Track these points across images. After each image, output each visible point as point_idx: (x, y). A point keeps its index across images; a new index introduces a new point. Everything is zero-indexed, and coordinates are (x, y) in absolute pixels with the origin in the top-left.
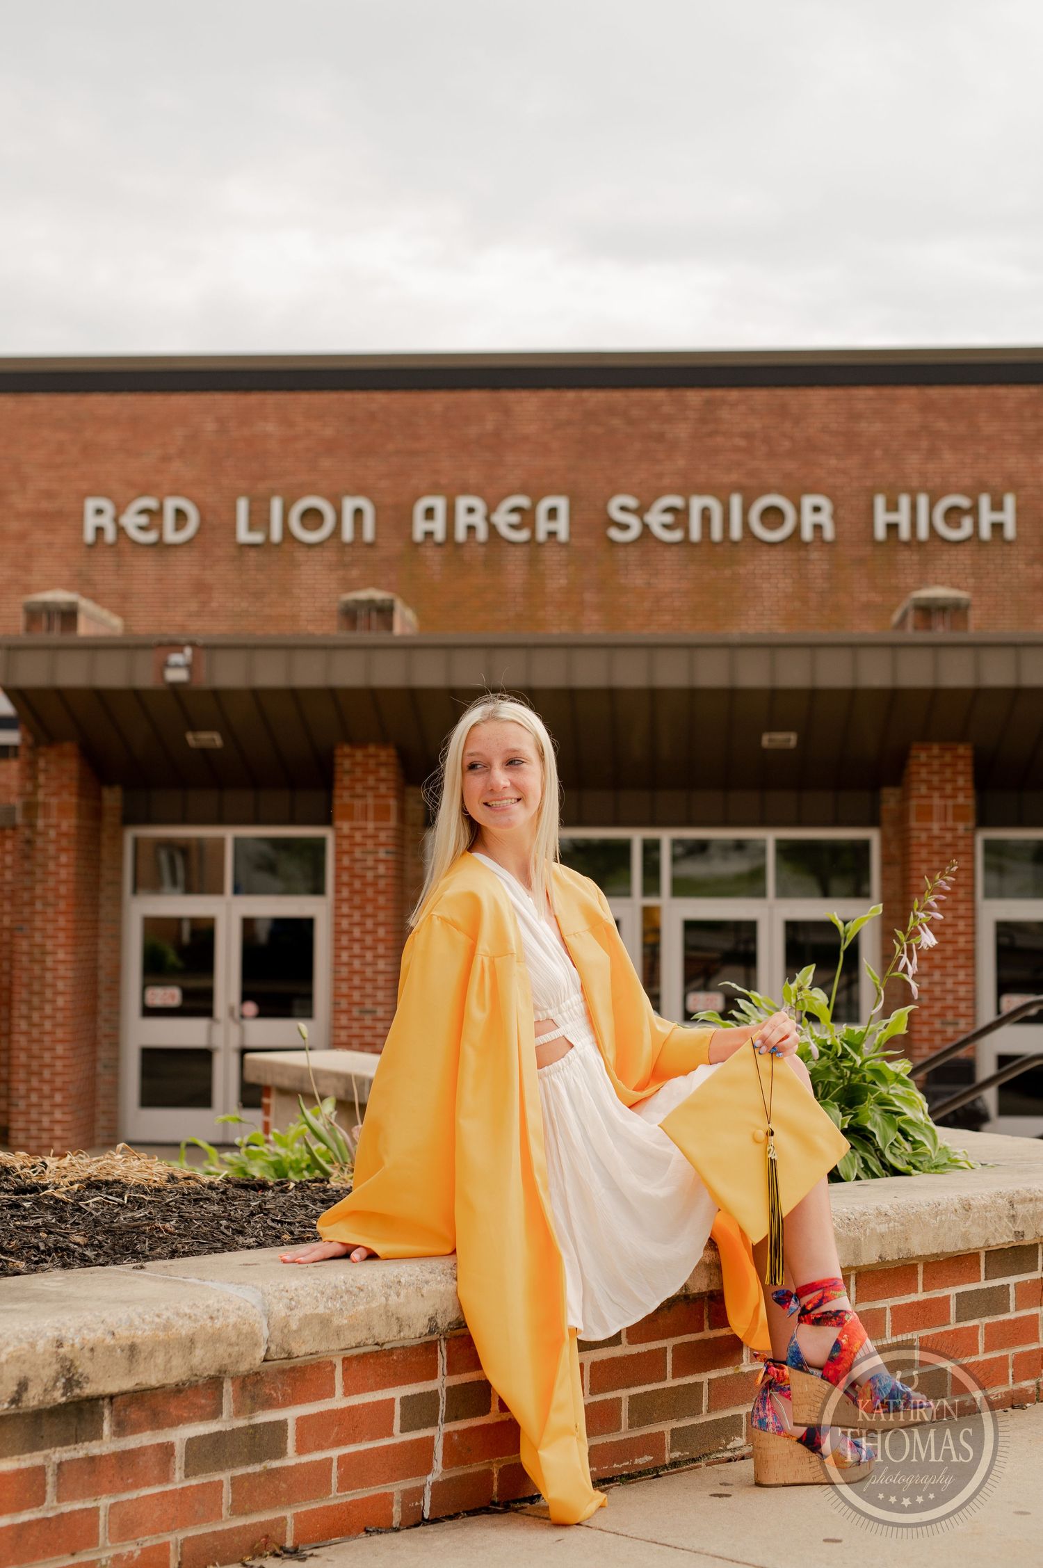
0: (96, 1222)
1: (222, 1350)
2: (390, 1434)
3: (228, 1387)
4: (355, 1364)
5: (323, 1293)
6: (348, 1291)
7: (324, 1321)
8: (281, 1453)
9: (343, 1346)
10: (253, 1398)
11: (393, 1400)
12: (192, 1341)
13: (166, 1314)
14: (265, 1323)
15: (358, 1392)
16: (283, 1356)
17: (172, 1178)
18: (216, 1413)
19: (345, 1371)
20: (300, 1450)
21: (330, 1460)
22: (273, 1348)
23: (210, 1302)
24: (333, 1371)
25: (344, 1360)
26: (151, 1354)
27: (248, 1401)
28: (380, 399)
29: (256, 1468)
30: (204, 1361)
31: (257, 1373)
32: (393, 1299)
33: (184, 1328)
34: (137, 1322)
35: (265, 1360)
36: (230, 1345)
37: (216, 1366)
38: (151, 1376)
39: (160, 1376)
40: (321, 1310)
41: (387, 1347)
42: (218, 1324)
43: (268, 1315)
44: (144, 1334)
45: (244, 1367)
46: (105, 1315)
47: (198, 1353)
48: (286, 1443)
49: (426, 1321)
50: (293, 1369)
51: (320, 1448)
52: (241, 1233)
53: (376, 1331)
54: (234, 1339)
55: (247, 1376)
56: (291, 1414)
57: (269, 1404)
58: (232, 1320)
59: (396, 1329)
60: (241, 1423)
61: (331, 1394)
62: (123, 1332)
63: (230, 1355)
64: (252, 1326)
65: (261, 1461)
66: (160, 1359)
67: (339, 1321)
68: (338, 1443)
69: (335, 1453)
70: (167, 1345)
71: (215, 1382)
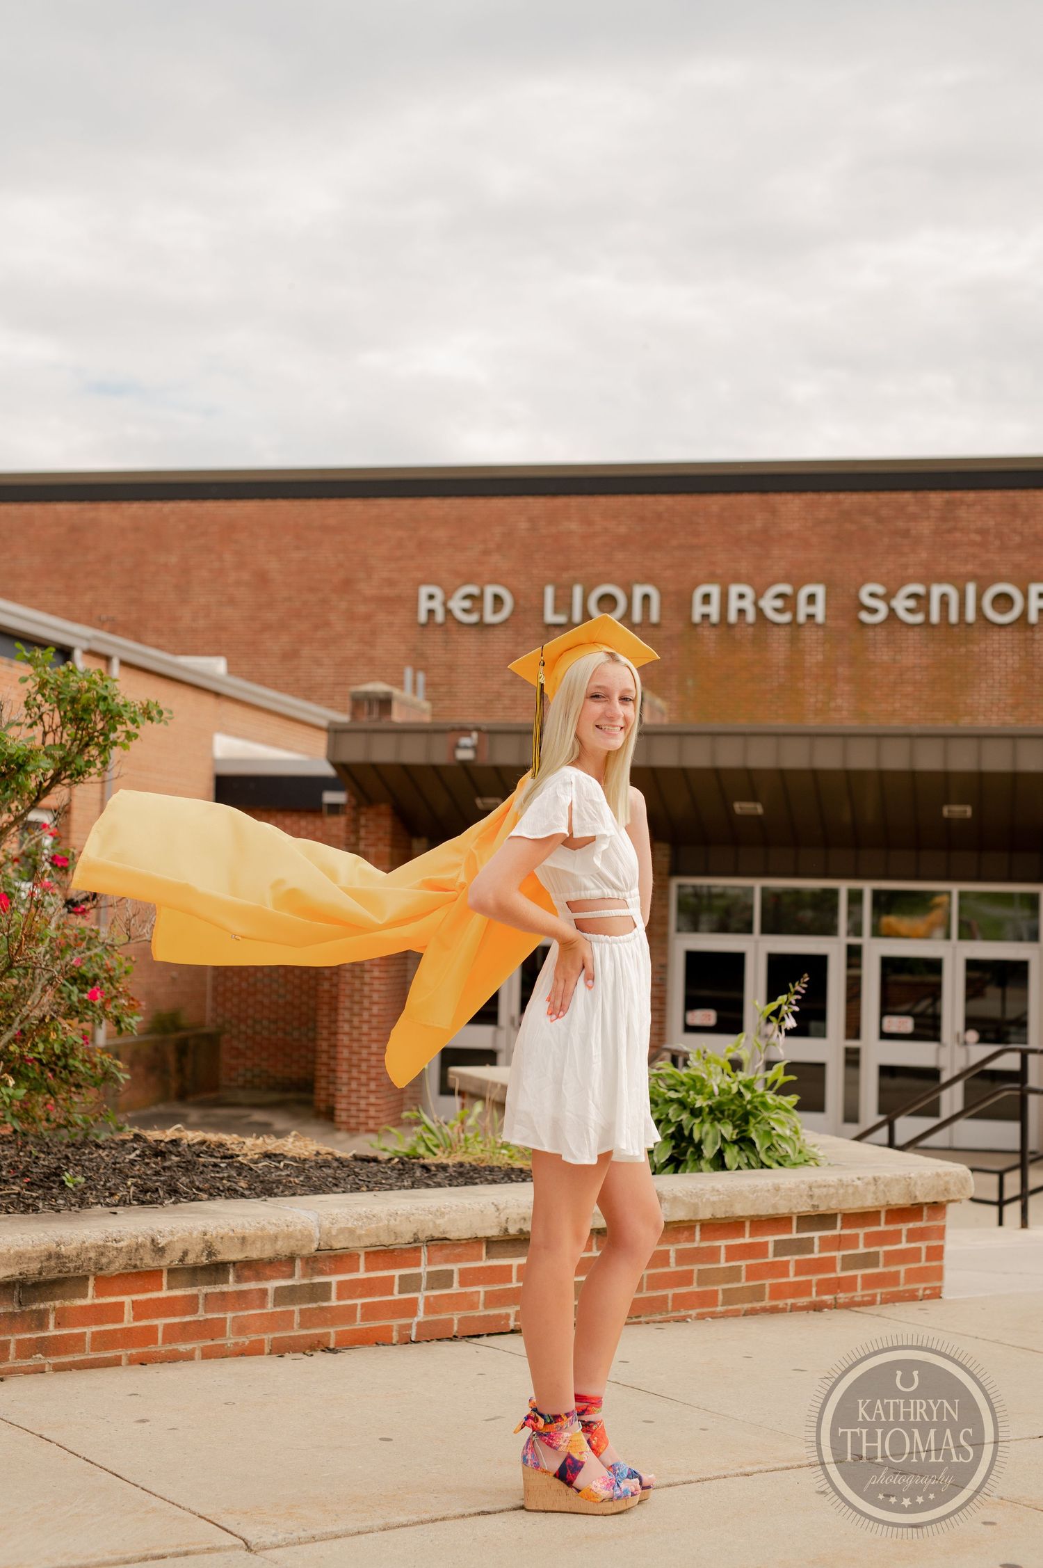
0: (258, 1176)
1: (293, 1243)
2: (392, 1294)
3: (298, 1263)
4: (372, 1256)
5: (352, 1217)
6: (367, 1217)
7: (351, 1232)
8: (328, 1299)
9: (362, 1245)
10: (312, 1269)
11: (394, 1276)
12: (276, 1237)
13: (263, 1223)
14: (317, 1230)
15: (373, 1270)
16: (328, 1248)
17: (318, 1153)
18: (291, 1275)
19: (366, 1258)
20: (339, 1298)
21: (356, 1305)
22: (322, 1243)
23: (288, 1218)
24: (358, 1258)
25: (366, 1253)
26: (254, 1242)
27: (310, 1271)
28: (666, 501)
29: (314, 1305)
30: (283, 1248)
31: (315, 1257)
32: (392, 1222)
33: (272, 1230)
34: (247, 1225)
35: (318, 1250)
36: (297, 1240)
37: (289, 1251)
38: (254, 1254)
39: (258, 1253)
40: (350, 1225)
41: (391, 1247)
42: (291, 1229)
43: (320, 1227)
44: (249, 1231)
45: (305, 1252)
46: (231, 1221)
47: (280, 1243)
48: (330, 1294)
49: (412, 1235)
50: (335, 1256)
51: (350, 1298)
52: (336, 1185)
53: (381, 1239)
54: (300, 1237)
55: (309, 1258)
56: (334, 1279)
57: (322, 1273)
58: (299, 1227)
59: (393, 1238)
60: (306, 1281)
61: (357, 1270)
62: (239, 1230)
63: (297, 1246)
64: (310, 1231)
65: (316, 1302)
66: (259, 1245)
67: (359, 1232)
68: (361, 1296)
69: (359, 1301)
70: (262, 1238)
71: (291, 1259)
